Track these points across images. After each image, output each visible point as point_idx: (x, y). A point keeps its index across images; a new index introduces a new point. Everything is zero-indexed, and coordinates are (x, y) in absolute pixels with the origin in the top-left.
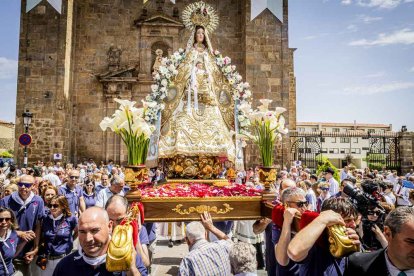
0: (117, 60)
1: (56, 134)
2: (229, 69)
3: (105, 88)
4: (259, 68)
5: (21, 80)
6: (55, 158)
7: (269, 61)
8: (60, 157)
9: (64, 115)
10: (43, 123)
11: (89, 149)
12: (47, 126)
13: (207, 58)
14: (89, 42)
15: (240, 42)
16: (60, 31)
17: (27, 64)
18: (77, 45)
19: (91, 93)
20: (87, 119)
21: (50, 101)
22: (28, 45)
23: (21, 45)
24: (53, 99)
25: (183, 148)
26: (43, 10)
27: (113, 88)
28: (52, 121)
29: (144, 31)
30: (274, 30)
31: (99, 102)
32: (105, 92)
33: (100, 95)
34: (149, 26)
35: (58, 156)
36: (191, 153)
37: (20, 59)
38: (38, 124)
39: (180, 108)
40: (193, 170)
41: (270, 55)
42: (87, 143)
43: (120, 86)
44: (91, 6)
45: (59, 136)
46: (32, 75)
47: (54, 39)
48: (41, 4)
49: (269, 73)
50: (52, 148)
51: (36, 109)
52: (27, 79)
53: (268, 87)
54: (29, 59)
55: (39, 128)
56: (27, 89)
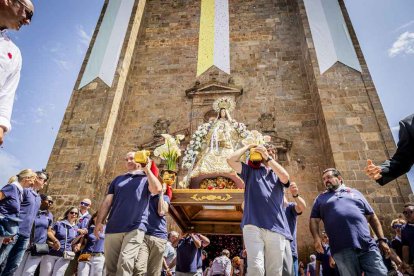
0: (164, 131)
4: (343, 122)
5: (55, 152)
7: (355, 114)
9: (93, 190)
10: (66, 200)
12: (70, 203)
14: (137, 116)
15: (310, 102)
16: (107, 102)
17: (66, 136)
18: (123, 120)
21: (80, 173)
22: (72, 117)
23: (65, 118)
24: (84, 171)
26: (94, 86)
29: (197, 100)
30: (353, 80)
34: (201, 96)
37: (60, 131)
38: (59, 202)
41: (355, 107)
44: (143, 84)
46: (68, 146)
47: (99, 110)
48: (94, 81)
49: (360, 127)
51: (62, 183)
52: (62, 151)
53: (362, 144)
54: (69, 131)
55: (60, 207)
56: (59, 161)
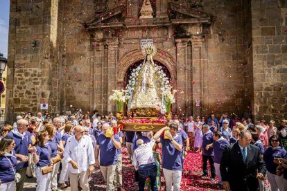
0: (103, 7)
1: (42, 84)
2: (159, 72)
3: (92, 36)
5: (12, 31)
6: (42, 108)
8: (46, 108)
9: (50, 64)
10: (32, 72)
11: (78, 99)
12: (35, 75)
13: (151, 68)
17: (17, 15)
19: (79, 43)
20: (75, 69)
21: (37, 50)
24: (40, 47)
25: (139, 105)
27: (100, 36)
28: (39, 70)
31: (86, 51)
32: (92, 40)
33: (87, 44)
35: (44, 106)
36: (142, 107)
38: (27, 74)
39: (139, 90)
40: (143, 114)
42: (76, 94)
43: (106, 33)
45: (46, 85)
46: (22, 25)
50: (39, 98)
51: (25, 59)
52: (17, 30)
54: (18, 10)
55: (28, 78)
56: (17, 39)
